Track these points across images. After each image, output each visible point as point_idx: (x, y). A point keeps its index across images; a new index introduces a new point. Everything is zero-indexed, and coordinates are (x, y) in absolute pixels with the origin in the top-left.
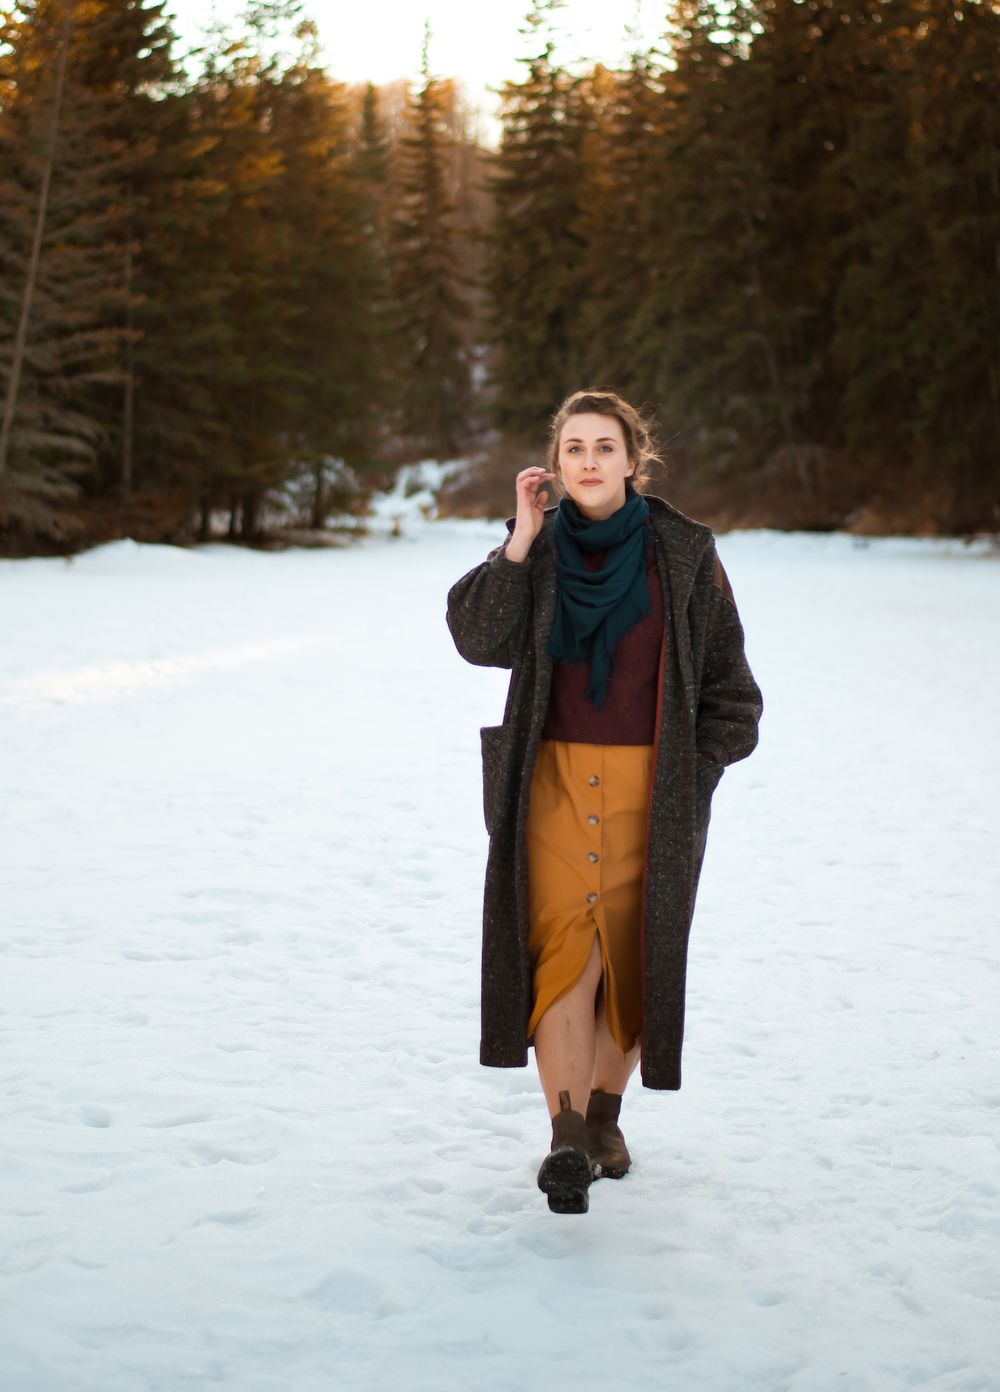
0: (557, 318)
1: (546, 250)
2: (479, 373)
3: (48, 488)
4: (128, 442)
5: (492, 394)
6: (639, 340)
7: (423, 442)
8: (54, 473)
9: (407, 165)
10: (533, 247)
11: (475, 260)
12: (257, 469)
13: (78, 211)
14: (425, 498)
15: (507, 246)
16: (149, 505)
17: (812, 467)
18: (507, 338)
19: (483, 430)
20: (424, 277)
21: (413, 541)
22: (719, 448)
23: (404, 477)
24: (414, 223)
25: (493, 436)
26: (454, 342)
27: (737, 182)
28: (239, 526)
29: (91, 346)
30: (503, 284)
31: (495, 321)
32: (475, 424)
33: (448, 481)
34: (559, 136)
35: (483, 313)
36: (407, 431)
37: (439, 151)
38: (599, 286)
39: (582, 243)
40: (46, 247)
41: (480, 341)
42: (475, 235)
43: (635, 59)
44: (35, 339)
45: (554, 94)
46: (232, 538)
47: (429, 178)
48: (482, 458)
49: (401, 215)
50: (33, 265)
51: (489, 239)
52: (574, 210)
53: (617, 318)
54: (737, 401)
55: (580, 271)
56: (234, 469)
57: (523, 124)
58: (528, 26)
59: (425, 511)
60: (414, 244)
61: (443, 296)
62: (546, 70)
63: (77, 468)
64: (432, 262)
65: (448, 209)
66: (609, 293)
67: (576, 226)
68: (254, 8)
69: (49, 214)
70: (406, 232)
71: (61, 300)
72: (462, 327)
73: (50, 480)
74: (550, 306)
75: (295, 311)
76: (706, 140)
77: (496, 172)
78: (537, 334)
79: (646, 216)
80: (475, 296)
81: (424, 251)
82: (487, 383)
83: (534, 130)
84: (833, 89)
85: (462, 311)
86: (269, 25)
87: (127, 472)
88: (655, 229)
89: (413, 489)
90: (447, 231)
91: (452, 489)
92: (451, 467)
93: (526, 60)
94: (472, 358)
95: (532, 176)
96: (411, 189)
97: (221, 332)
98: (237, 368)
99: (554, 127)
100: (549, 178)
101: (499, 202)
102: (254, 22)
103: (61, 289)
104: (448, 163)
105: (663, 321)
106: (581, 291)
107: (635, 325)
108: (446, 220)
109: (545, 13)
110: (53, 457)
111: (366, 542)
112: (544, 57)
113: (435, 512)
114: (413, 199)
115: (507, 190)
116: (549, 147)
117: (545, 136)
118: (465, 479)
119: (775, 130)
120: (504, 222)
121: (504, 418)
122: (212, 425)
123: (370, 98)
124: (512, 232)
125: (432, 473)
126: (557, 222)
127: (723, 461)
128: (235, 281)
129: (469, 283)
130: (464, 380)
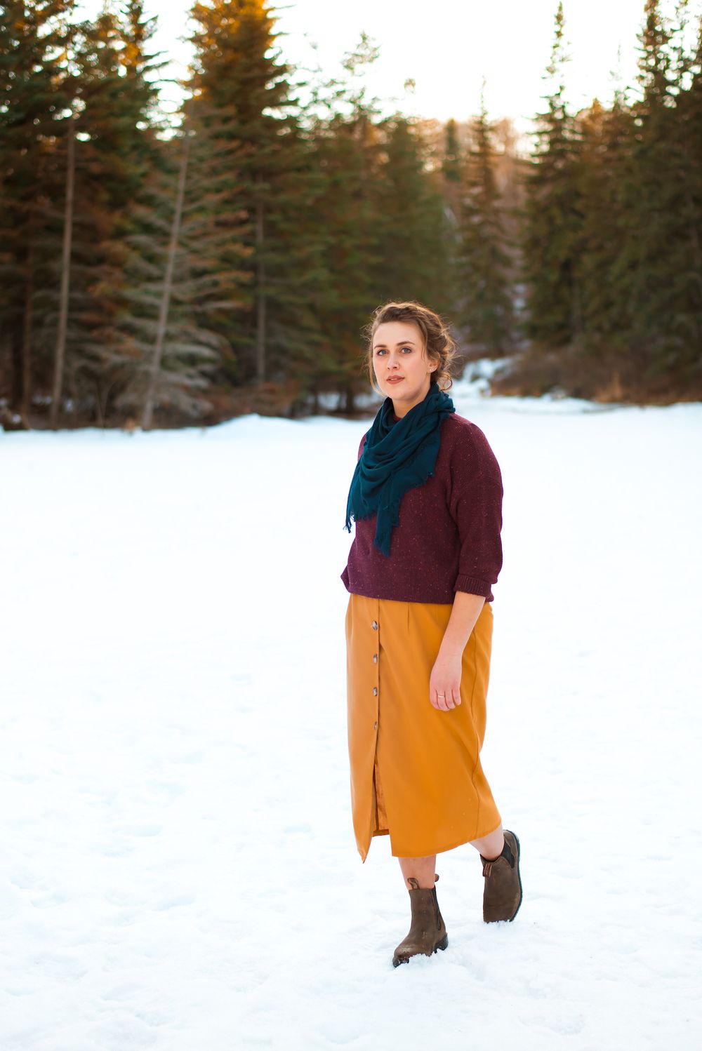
0: (567, 266)
1: (559, 221)
2: (519, 303)
3: (188, 382)
4: (261, 350)
5: (528, 315)
6: (618, 279)
7: (482, 348)
8: (192, 371)
9: (471, 168)
10: (551, 220)
11: (514, 228)
12: (347, 367)
13: (207, 191)
14: (482, 384)
15: (534, 219)
16: (272, 392)
18: (534, 279)
19: (521, 340)
20: (482, 241)
22: (669, 349)
23: (469, 370)
24: (477, 207)
25: (526, 344)
26: (502, 282)
27: (682, 173)
28: (344, 404)
29: (215, 284)
30: (533, 245)
31: (526, 269)
32: (515, 335)
33: (498, 372)
34: (569, 147)
35: (519, 263)
36: (471, 341)
37: (493, 159)
38: (593, 244)
39: (581, 216)
40: (185, 216)
41: (517, 281)
42: (516, 213)
43: (617, 93)
44: (177, 280)
45: (564, 119)
46: (338, 413)
47: (487, 177)
48: (519, 357)
49: (469, 202)
50: (176, 229)
51: (523, 215)
52: (578, 195)
53: (603, 265)
54: (681, 318)
55: (581, 234)
56: (331, 366)
57: (546, 138)
58: (547, 74)
59: (482, 392)
60: (476, 219)
61: (495, 255)
62: (558, 103)
63: (208, 368)
64: (488, 231)
65: (498, 196)
66: (600, 248)
67: (579, 205)
68: (349, 57)
69: (187, 193)
70: (469, 212)
71: (194, 252)
72: (509, 274)
73: (190, 377)
74: (562, 258)
75: (374, 260)
76: (662, 146)
78: (554, 277)
79: (621, 197)
80: (516, 254)
81: (482, 224)
82: (524, 309)
83: (552, 143)
85: (507, 262)
86: (358, 68)
87: (261, 368)
88: (629, 205)
89: (475, 378)
90: (497, 212)
91: (500, 378)
92: (499, 363)
93: (546, 97)
94: (515, 294)
95: (550, 174)
96: (473, 184)
97: (322, 274)
98: (332, 299)
99: (564, 141)
100: (562, 174)
101: (529, 191)
102: (349, 67)
103: (196, 245)
104: (496, 165)
105: (633, 266)
106: (581, 248)
107: (615, 269)
108: (497, 204)
109: (558, 65)
110: (192, 360)
112: (558, 95)
113: (490, 392)
114: (476, 190)
115: (535, 182)
116: (562, 154)
117: (559, 147)
118: (508, 372)
120: (532, 203)
121: (533, 331)
122: (316, 337)
123: (451, 129)
124: (539, 211)
125: (487, 367)
126: (565, 203)
127: (671, 358)
128: (332, 240)
129: (511, 244)
130: (508, 306)
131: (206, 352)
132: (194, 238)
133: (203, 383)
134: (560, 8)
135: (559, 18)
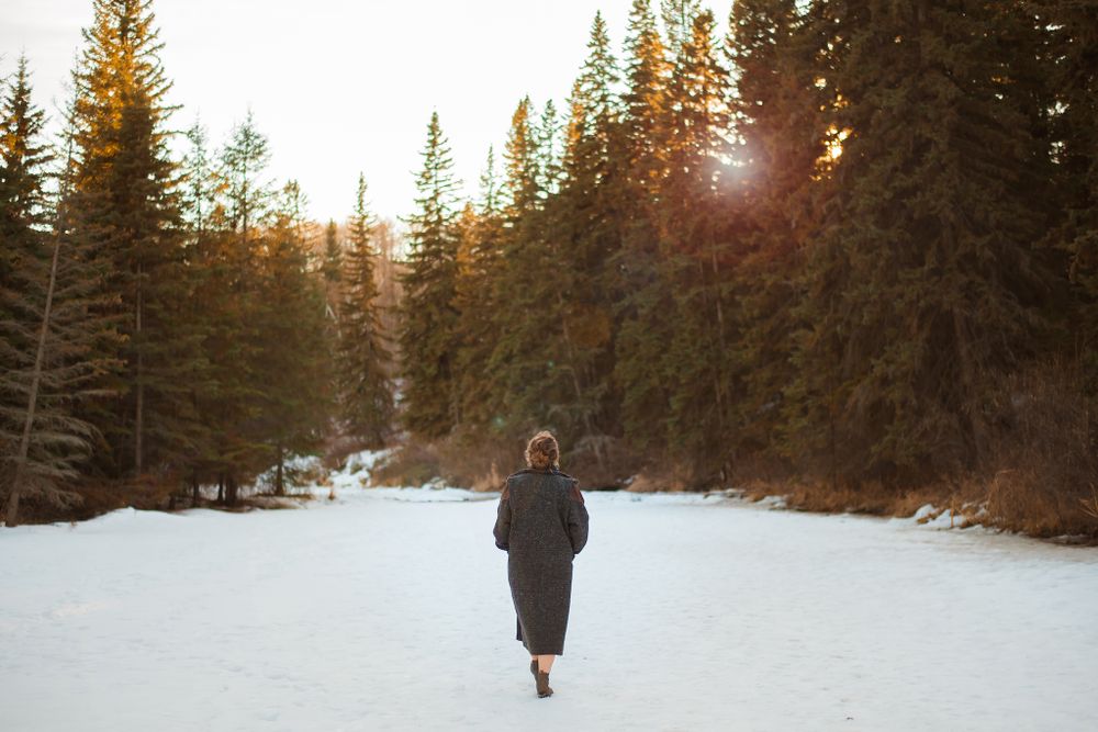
0: (443, 360)
1: (435, 318)
2: (398, 396)
3: (57, 473)
4: (139, 440)
5: (406, 407)
6: (493, 371)
7: (362, 440)
8: (62, 462)
9: (349, 267)
10: (428, 316)
11: (392, 324)
12: (228, 457)
13: (80, 275)
14: (364, 474)
15: (412, 316)
16: (150, 483)
17: (603, 449)
19: (400, 431)
20: (361, 337)
21: (342, 503)
23: (351, 460)
24: (355, 303)
25: (406, 435)
26: (382, 376)
28: (224, 495)
30: (410, 340)
31: (405, 363)
32: (395, 427)
33: (377, 463)
34: (444, 248)
35: (398, 358)
36: (352, 433)
37: (370, 259)
38: (469, 338)
39: (458, 312)
40: (57, 300)
41: (396, 376)
42: (393, 309)
43: (488, 198)
44: (48, 366)
45: (440, 221)
46: (218, 505)
47: (365, 276)
48: (398, 448)
49: (348, 299)
50: (47, 314)
51: (401, 311)
52: (452, 292)
53: (479, 359)
54: (555, 408)
55: (456, 330)
56: (213, 457)
57: (421, 240)
58: (423, 181)
59: (364, 482)
60: (355, 316)
61: (373, 348)
62: (434, 207)
63: (80, 458)
64: (367, 327)
65: (376, 294)
66: (475, 343)
67: (454, 302)
69: (59, 277)
70: (351, 309)
72: (388, 368)
73: (59, 467)
74: (439, 353)
75: (255, 351)
77: (404, 270)
78: (431, 370)
79: (496, 294)
80: (395, 349)
81: (362, 320)
82: (401, 401)
83: (428, 244)
84: (612, 211)
85: (387, 357)
87: (139, 461)
88: (502, 302)
89: (357, 469)
90: (375, 308)
91: (380, 468)
92: (379, 454)
93: (421, 201)
94: (394, 387)
95: (426, 272)
96: (354, 283)
97: (202, 363)
98: (213, 388)
99: (440, 242)
100: (437, 273)
101: (407, 288)
103: (67, 330)
104: (375, 266)
105: (508, 359)
106: (458, 342)
107: (491, 362)
108: (375, 301)
110: (62, 450)
111: (310, 504)
112: (433, 199)
113: (370, 482)
114: (356, 289)
115: (412, 280)
116: (437, 254)
117: (434, 247)
118: (388, 462)
119: (576, 237)
120: (409, 300)
121: (412, 423)
122: (197, 427)
123: (331, 231)
124: (415, 307)
125: (368, 458)
126: (438, 299)
128: (213, 330)
129: (389, 340)
130: (388, 400)
131: (77, 441)
132: (67, 324)
133: (73, 473)
134: (435, 119)
135: (434, 129)
